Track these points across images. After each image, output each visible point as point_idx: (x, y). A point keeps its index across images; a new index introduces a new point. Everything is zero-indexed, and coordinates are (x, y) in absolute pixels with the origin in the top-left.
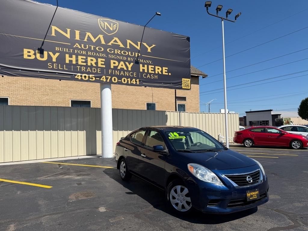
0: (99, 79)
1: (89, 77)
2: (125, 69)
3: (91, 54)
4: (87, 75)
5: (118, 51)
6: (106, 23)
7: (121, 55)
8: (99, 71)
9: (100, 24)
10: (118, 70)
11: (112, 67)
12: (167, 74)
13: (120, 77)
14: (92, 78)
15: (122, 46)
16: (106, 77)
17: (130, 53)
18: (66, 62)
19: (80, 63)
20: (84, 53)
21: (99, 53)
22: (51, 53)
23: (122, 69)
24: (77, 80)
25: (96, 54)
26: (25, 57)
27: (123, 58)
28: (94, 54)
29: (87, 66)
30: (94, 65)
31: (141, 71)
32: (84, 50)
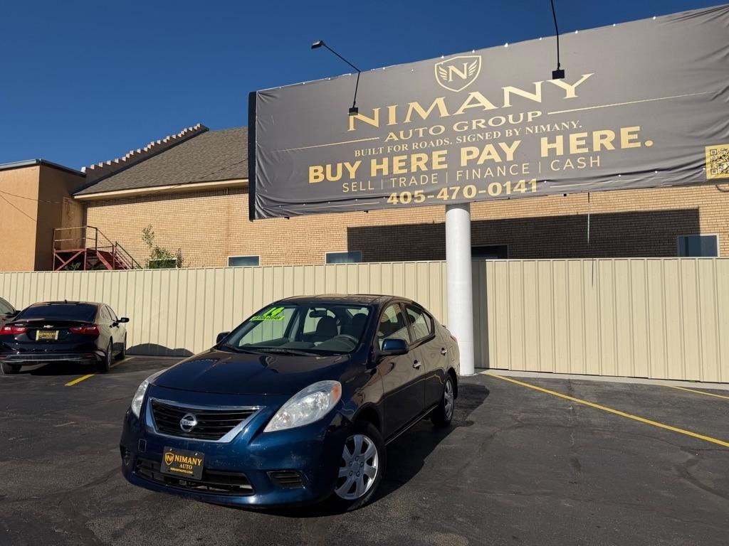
0: (433, 196)
1: (413, 196)
2: (498, 159)
3: (418, 146)
4: (409, 194)
5: (480, 122)
6: (452, 68)
7: (490, 129)
8: (434, 180)
9: (439, 75)
10: (476, 168)
11: (464, 163)
12: (638, 145)
13: (482, 184)
14: (419, 198)
15: (489, 106)
16: (448, 189)
17: (511, 117)
18: (372, 175)
19: (396, 171)
20: (405, 147)
21: (434, 139)
22: (347, 165)
23: (490, 163)
24: (391, 206)
25: (428, 144)
26: (312, 180)
27: (492, 135)
28: (423, 145)
29: (409, 175)
30: (424, 168)
31: (544, 153)
32: (404, 142)
